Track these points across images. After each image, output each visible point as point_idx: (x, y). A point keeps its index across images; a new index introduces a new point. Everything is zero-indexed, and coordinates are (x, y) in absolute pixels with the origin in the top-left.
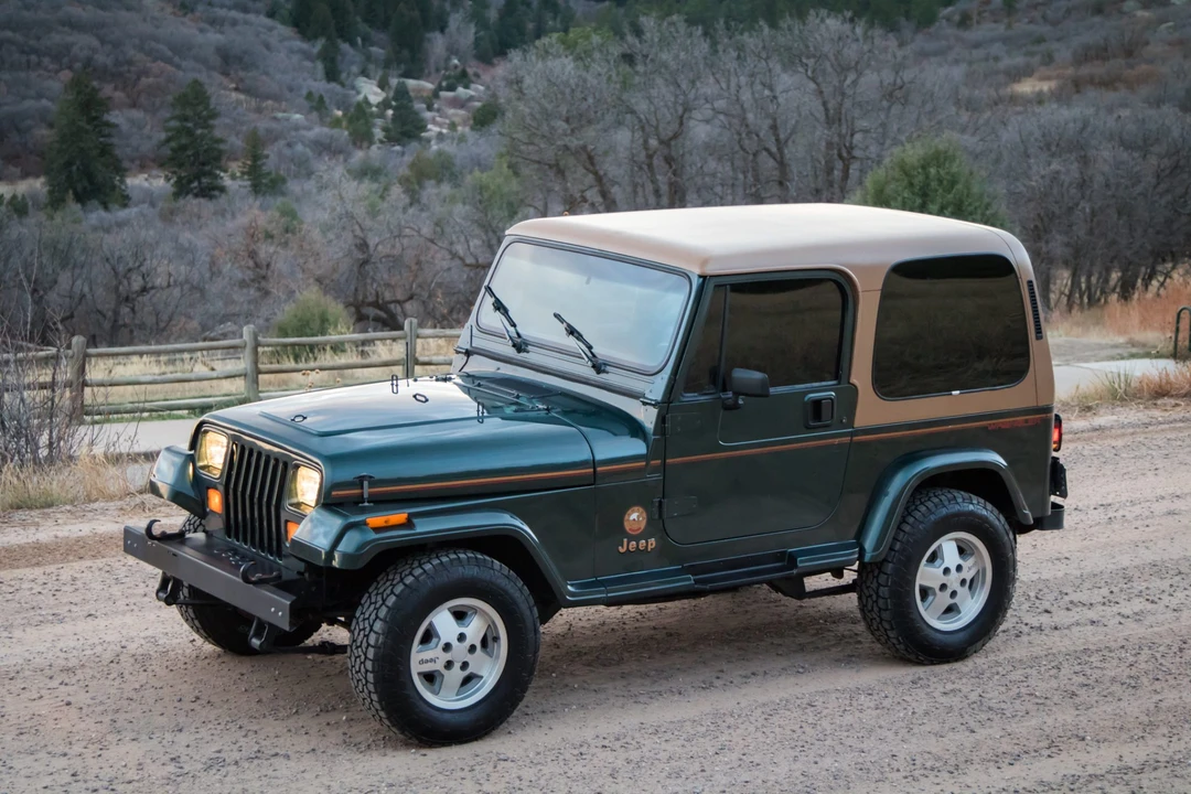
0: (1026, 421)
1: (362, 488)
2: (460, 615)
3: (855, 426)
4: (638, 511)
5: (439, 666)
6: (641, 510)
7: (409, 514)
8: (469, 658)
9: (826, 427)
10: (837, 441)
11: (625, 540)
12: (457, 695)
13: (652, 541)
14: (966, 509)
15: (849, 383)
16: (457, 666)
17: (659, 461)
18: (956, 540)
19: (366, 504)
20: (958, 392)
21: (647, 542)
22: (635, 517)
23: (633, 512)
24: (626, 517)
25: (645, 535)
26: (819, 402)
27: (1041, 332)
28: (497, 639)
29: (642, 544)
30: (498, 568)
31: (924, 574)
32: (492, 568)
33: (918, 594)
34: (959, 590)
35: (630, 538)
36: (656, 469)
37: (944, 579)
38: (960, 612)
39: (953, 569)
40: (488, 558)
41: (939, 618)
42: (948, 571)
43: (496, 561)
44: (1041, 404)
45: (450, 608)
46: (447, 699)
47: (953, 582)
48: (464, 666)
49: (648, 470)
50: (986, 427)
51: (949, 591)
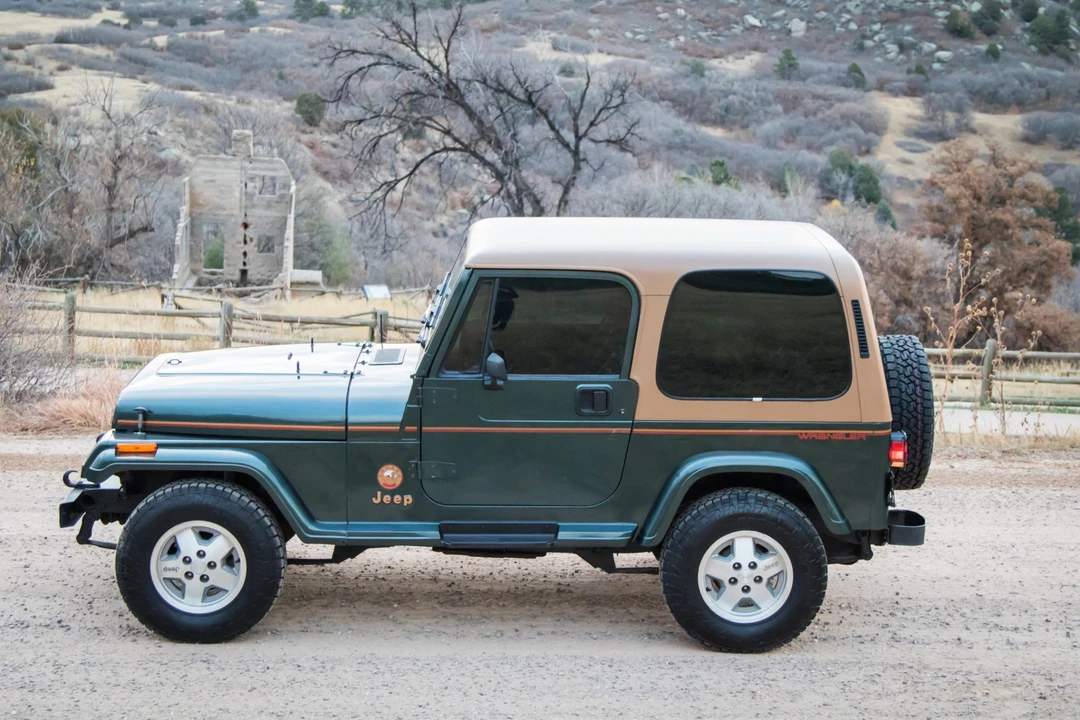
1: (136, 418)
2: (205, 536)
3: (636, 418)
4: (393, 469)
5: (180, 575)
6: (396, 468)
7: (158, 444)
8: (208, 572)
9: (604, 415)
10: (614, 430)
11: (379, 493)
12: (202, 601)
13: (409, 497)
14: (757, 511)
15: (629, 378)
17: (415, 428)
18: (754, 539)
19: (140, 432)
20: (761, 399)
21: (403, 498)
22: (390, 475)
23: (387, 469)
24: (380, 473)
25: (401, 490)
26: (591, 392)
27: (867, 351)
28: (239, 561)
29: (397, 498)
30: (236, 500)
31: (711, 565)
32: (229, 499)
33: (702, 583)
34: (753, 585)
35: (385, 492)
36: (410, 434)
37: (735, 574)
38: (759, 608)
39: (745, 566)
40: (228, 490)
41: (733, 610)
42: (738, 566)
43: (236, 495)
44: (866, 420)
45: (193, 528)
46: (192, 604)
47: (746, 576)
48: (204, 578)
49: (402, 434)
50: (796, 436)
51: (740, 586)
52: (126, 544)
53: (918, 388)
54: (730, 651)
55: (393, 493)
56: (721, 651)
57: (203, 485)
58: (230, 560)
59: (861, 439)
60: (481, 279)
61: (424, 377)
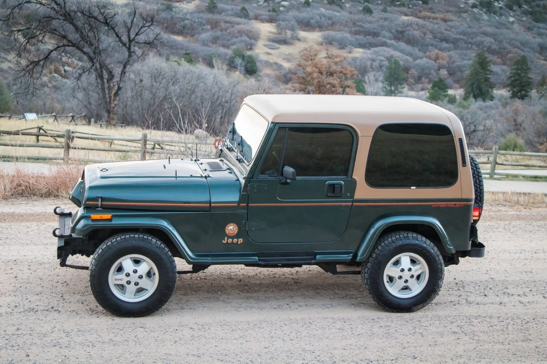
0: (455, 204)
1: (98, 201)
2: (137, 262)
3: (355, 198)
4: (233, 225)
5: (124, 282)
6: (235, 225)
7: (112, 215)
8: (139, 281)
9: (340, 197)
10: (344, 204)
11: (226, 238)
12: (134, 296)
13: (241, 240)
14: (413, 243)
15: (352, 178)
16: (133, 283)
17: (245, 204)
18: (410, 256)
19: (99, 209)
20: (415, 187)
21: (238, 240)
22: (232, 228)
23: (230, 226)
24: (227, 228)
25: (237, 236)
26: (333, 185)
27: (465, 163)
28: (154, 274)
29: (235, 240)
30: (154, 243)
31: (390, 270)
32: (151, 243)
33: (385, 279)
34: (409, 279)
35: (229, 237)
36: (243, 208)
37: (401, 274)
38: (411, 290)
39: (406, 270)
40: (150, 238)
41: (399, 291)
42: (402, 270)
43: (154, 240)
44: (464, 197)
45: (130, 258)
46: (129, 297)
47: (406, 276)
48: (137, 284)
49: (238, 207)
50: (431, 205)
51: (403, 280)
52: (96, 267)
53: (477, 180)
54: (397, 312)
55: (233, 238)
56: (393, 312)
57: (136, 236)
58: (149, 274)
59: (461, 206)
60: (280, 128)
61: (250, 178)
